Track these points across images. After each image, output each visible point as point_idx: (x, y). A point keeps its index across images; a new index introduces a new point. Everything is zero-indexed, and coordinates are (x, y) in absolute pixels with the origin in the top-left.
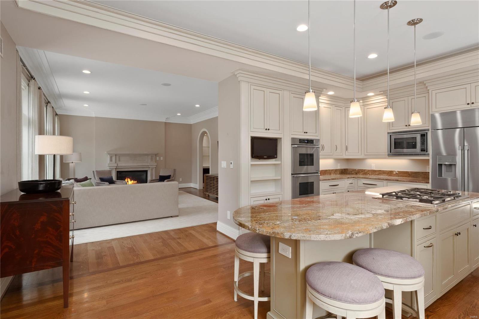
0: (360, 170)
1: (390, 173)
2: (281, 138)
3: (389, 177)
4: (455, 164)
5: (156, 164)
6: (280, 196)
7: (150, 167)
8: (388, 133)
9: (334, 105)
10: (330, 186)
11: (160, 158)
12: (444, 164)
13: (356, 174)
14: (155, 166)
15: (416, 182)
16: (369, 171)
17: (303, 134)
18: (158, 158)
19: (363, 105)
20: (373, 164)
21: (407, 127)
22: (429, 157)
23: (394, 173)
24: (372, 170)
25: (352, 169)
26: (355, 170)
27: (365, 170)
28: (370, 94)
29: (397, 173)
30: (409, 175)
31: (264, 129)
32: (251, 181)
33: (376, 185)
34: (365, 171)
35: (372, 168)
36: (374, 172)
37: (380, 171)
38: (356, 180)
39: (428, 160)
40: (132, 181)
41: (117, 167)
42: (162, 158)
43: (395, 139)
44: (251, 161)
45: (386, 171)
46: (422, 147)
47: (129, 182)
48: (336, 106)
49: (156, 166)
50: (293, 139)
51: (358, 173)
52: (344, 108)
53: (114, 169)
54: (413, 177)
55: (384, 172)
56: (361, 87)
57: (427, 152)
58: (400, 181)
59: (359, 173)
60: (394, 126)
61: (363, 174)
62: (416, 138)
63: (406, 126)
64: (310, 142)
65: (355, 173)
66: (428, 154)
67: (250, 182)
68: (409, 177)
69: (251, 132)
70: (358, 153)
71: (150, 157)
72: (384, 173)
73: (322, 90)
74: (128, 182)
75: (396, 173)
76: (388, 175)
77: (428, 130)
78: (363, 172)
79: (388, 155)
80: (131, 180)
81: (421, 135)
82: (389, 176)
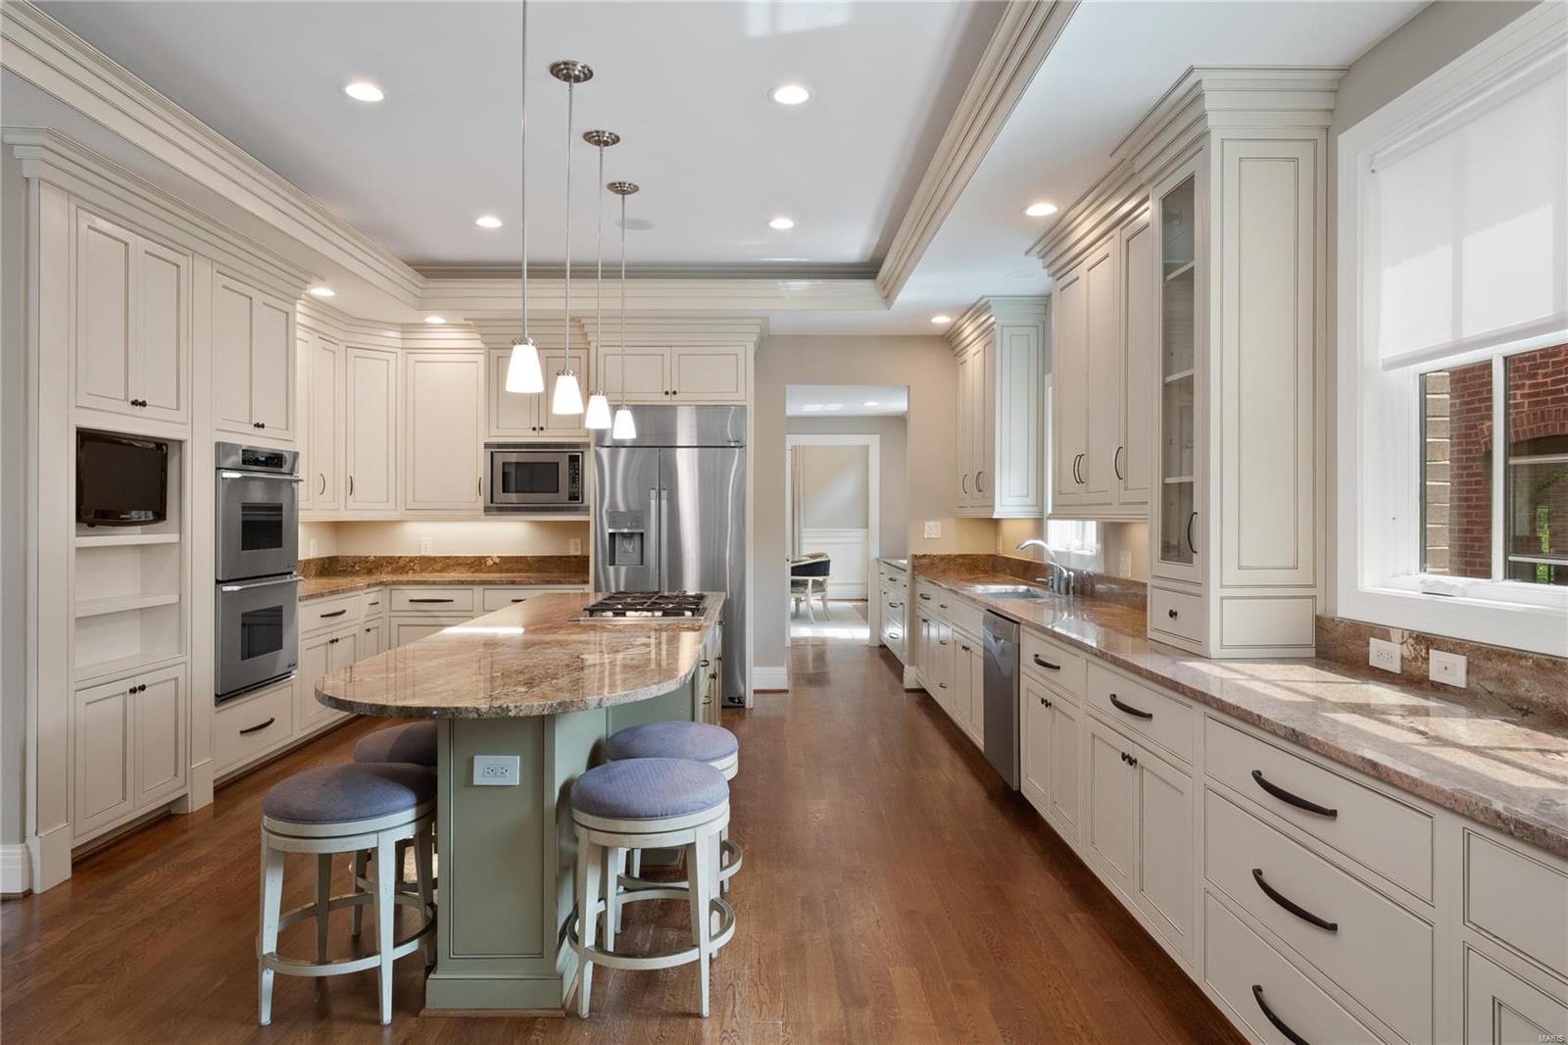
0: (384, 558)
1: (477, 563)
2: (180, 443)
3: (476, 574)
4: (642, 534)
6: (178, 671)
8: (487, 446)
9: (318, 334)
10: (322, 616)
12: (619, 533)
13: (370, 572)
15: (560, 583)
16: (412, 560)
17: (251, 429)
19: (402, 348)
20: (425, 538)
21: (536, 433)
22: (589, 515)
23: (490, 562)
24: (424, 557)
25: (355, 557)
26: (366, 560)
27: (400, 557)
28: (434, 319)
29: (498, 561)
30: (529, 565)
31: (126, 399)
32: (77, 619)
33: (452, 601)
34: (401, 562)
35: (423, 549)
36: (427, 563)
37: (448, 558)
38: (386, 590)
39: (588, 522)
43: (504, 464)
44: (77, 536)
45: (465, 557)
46: (573, 490)
48: (321, 336)
50: (222, 449)
51: (376, 568)
52: (342, 346)
54: (539, 570)
55: (461, 562)
56: (418, 292)
57: (582, 502)
58: (520, 583)
59: (380, 568)
60: (501, 425)
61: (394, 572)
62: (558, 464)
63: (534, 429)
64: (275, 460)
65: (365, 571)
66: (587, 509)
67: (72, 623)
68: (528, 571)
69: (79, 410)
70: (388, 501)
72: (460, 564)
73: (306, 278)
75: (495, 563)
76: (473, 570)
77: (587, 445)
78: (394, 565)
79: (485, 511)
81: (570, 456)
82: (473, 572)
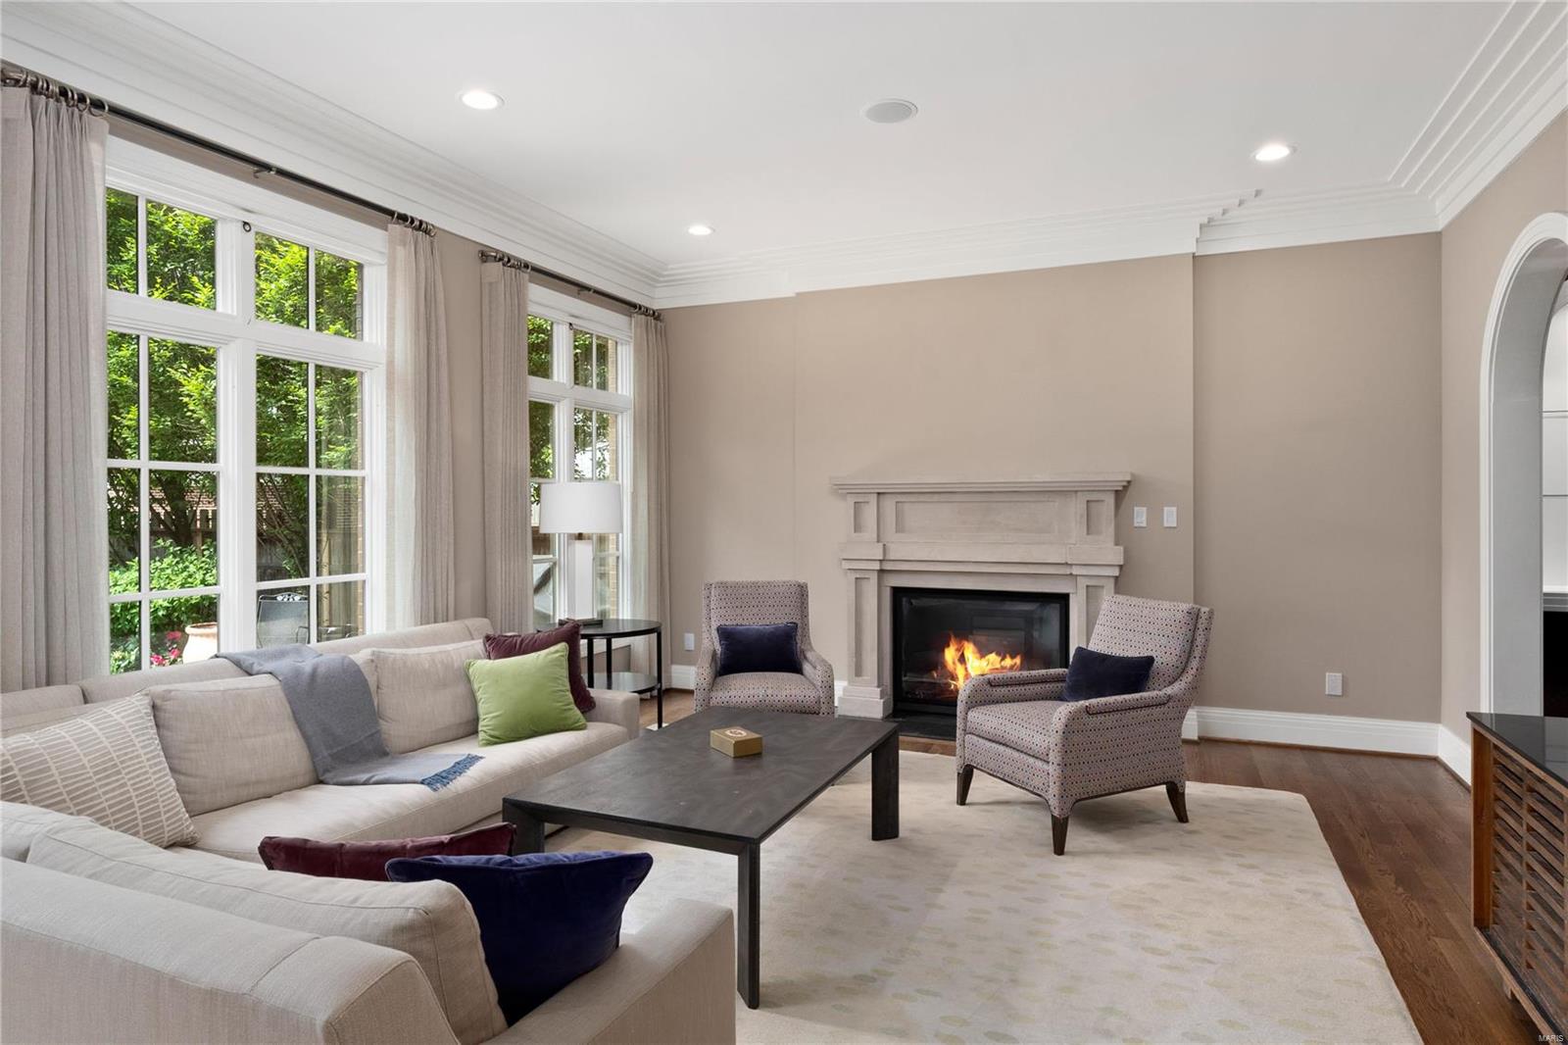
5: (1115, 555)
7: (1075, 571)
11: (1155, 515)
14: (1116, 572)
18: (1140, 517)
40: (993, 657)
41: (888, 566)
42: (1170, 517)
47: (969, 666)
49: (1121, 567)
53: (874, 577)
71: (1076, 507)
74: (962, 659)
80: (983, 652)
